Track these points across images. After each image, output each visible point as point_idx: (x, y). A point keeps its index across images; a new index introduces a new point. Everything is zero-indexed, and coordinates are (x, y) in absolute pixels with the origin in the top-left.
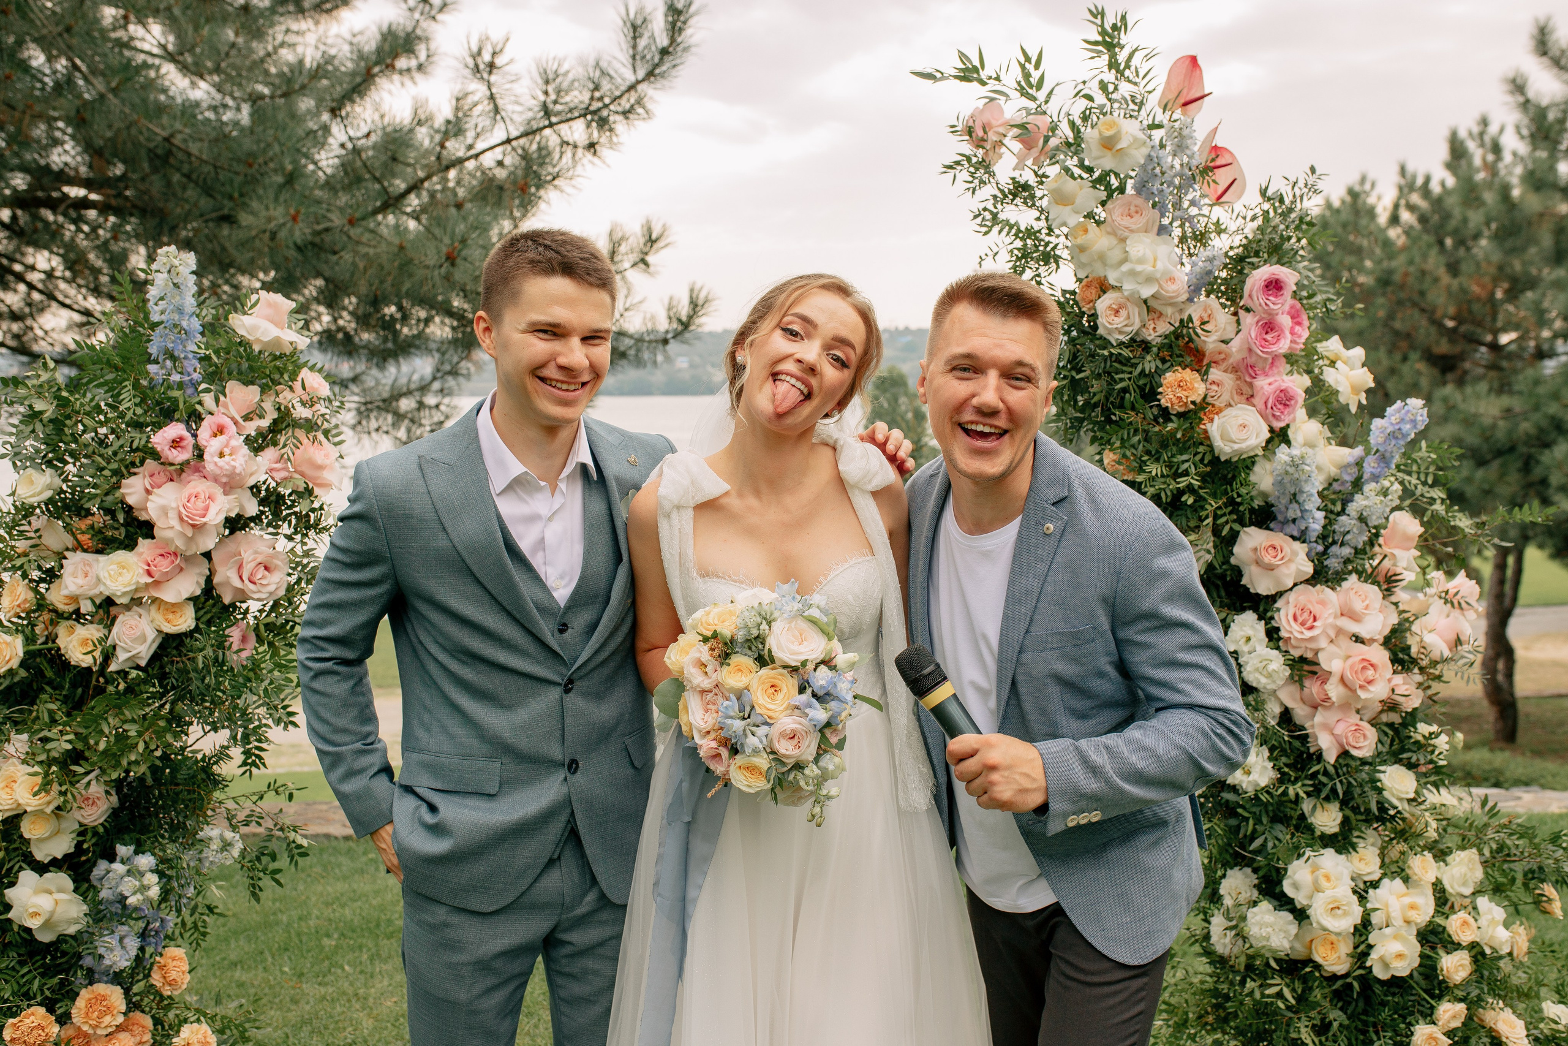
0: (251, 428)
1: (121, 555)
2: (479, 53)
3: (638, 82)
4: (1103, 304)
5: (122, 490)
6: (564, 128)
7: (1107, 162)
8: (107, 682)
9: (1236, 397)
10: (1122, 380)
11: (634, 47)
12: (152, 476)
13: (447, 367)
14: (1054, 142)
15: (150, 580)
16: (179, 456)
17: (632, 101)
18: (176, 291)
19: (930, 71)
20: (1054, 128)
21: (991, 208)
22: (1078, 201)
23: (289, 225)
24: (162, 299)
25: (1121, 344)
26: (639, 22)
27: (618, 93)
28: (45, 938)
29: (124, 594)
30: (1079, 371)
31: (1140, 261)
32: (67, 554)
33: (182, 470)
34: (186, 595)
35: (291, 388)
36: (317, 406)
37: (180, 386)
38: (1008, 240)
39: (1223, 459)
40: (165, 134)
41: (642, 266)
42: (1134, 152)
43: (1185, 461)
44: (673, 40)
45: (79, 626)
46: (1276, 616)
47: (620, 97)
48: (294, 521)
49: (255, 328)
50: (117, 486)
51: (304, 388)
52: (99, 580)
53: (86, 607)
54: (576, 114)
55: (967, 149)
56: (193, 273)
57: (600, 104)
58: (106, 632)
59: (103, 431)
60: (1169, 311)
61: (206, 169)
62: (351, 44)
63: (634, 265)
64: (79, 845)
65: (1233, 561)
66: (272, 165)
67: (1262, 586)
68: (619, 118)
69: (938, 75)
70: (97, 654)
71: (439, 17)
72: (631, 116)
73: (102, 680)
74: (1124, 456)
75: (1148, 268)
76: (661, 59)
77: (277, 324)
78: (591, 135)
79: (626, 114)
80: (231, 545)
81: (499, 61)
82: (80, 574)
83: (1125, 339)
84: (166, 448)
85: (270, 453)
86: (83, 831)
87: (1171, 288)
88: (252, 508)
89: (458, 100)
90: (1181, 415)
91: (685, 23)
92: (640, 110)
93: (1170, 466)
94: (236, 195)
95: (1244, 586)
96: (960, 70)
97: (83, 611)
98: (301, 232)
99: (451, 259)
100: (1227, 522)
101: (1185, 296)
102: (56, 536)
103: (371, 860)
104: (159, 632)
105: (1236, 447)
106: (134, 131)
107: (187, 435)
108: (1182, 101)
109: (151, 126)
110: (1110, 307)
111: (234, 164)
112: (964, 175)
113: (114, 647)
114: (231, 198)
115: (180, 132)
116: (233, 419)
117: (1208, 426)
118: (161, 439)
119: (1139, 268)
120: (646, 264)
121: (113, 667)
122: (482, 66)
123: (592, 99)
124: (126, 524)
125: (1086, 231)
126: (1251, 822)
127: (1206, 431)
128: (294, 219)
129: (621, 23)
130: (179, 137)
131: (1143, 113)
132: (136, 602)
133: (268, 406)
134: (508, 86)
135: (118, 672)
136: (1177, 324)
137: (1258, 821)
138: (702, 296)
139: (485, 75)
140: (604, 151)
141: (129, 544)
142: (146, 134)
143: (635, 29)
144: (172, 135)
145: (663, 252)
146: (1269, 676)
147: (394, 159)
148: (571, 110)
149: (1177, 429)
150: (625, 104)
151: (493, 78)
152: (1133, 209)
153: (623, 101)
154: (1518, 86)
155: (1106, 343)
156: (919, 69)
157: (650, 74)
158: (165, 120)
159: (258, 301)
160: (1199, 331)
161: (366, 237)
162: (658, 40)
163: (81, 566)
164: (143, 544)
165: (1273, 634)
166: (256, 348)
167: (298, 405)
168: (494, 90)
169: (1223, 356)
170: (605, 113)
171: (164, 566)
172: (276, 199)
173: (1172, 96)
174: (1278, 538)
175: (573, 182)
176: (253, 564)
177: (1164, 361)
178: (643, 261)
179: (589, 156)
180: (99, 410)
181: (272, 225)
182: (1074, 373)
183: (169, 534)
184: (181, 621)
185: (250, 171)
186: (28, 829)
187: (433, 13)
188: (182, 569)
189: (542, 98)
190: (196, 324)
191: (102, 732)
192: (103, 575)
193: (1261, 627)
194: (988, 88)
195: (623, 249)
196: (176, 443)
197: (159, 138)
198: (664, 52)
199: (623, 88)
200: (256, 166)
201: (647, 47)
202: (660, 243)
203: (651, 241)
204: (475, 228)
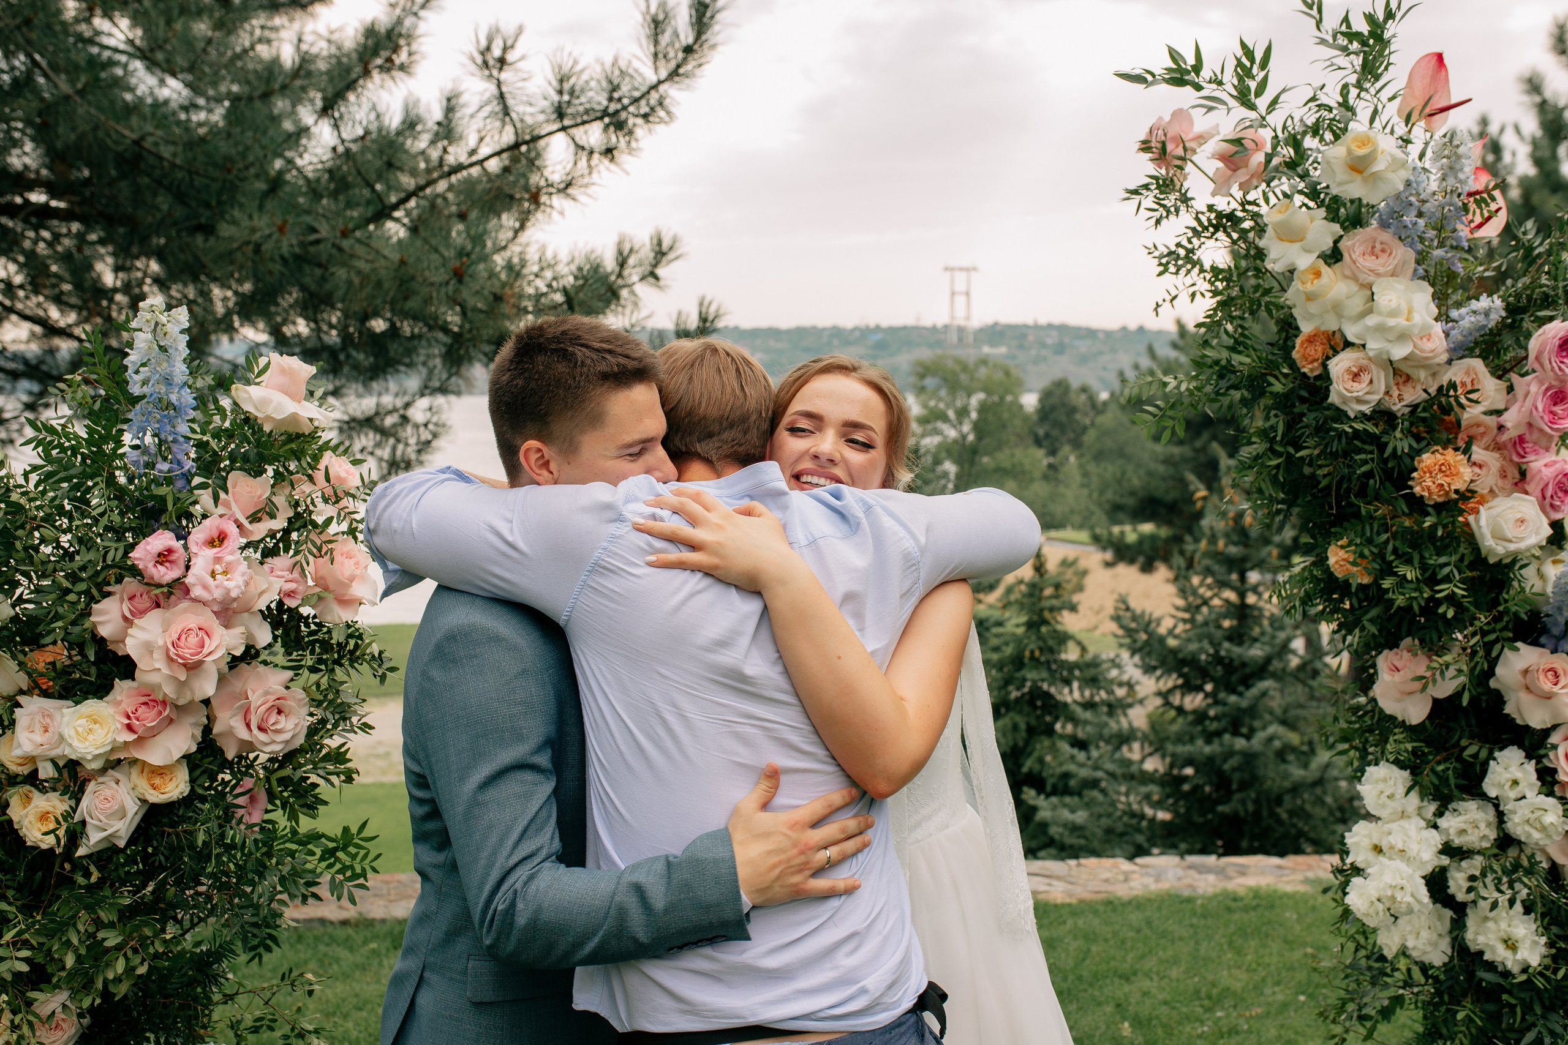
0: (259, 530)
1: (91, 706)
2: (488, 49)
3: (660, 82)
4: (1339, 365)
5: (93, 619)
6: (578, 133)
7: (1352, 189)
8: (74, 870)
9: (1500, 482)
10: (1365, 462)
11: (656, 43)
12: (131, 598)
13: (436, 384)
14: (1275, 161)
15: (131, 737)
16: (166, 574)
17: (653, 102)
18: (163, 356)
19: (1138, 71)
21: (1185, 243)
22: (1310, 236)
23: (275, 237)
24: (144, 365)
25: (1363, 417)
26: (661, 17)
27: (637, 94)
29: (96, 757)
30: (1299, 448)
31: (1394, 313)
32: (21, 699)
33: (169, 594)
34: (177, 755)
35: (311, 478)
36: (344, 502)
37: (169, 481)
38: (1188, 281)
39: (1492, 561)
40: (134, 136)
41: (651, 280)
42: (1391, 176)
43: (1446, 563)
44: (698, 38)
45: (36, 794)
46: (1551, 755)
47: (638, 99)
48: (318, 650)
49: (266, 402)
50: (87, 613)
51: (328, 480)
52: (62, 738)
53: (46, 771)
54: (592, 116)
55: (1157, 169)
56: (182, 332)
57: (619, 106)
58: (73, 803)
59: (65, 539)
60: (1422, 374)
61: (180, 175)
62: (329, 41)
63: (642, 279)
65: (1493, 684)
66: (252, 171)
67: (1536, 718)
68: (639, 121)
69: (1149, 78)
70: (61, 833)
71: (422, 13)
72: (651, 119)
73: (67, 866)
74: (1362, 556)
75: (1400, 322)
76: (685, 59)
77: (292, 397)
78: (609, 139)
79: (645, 116)
80: (237, 685)
81: (510, 57)
82: (38, 728)
83: (1366, 409)
84: (151, 565)
85: (282, 562)
87: (1428, 346)
88: (264, 635)
89: (449, 100)
90: (1439, 507)
91: (712, 17)
92: (662, 114)
93: (1424, 567)
94: (214, 203)
95: (1508, 715)
96: (1169, 70)
97: (42, 775)
98: (289, 243)
99: (459, 275)
100: (1496, 641)
101: (1445, 357)
102: (6, 676)
103: (374, 951)
104: (144, 801)
105: (1512, 547)
106: (101, 134)
107: (178, 545)
108: (1427, 111)
109: (119, 128)
110: (1348, 371)
111: (210, 169)
112: (1149, 202)
113: (83, 823)
114: (207, 205)
115: (151, 134)
116: (236, 521)
117: (1471, 519)
118: (143, 553)
119: (1392, 322)
120: (657, 278)
121: (81, 852)
122: (491, 62)
123: (611, 99)
124: (99, 660)
125: (1318, 274)
126: (1518, 1010)
127: (1467, 524)
128: (281, 229)
129: (640, 18)
130: (150, 139)
131: (1377, 124)
132: (112, 764)
133: (280, 500)
134: (520, 84)
135: (89, 856)
136: (1433, 391)
137: (1528, 1009)
138: (712, 309)
139: (495, 73)
140: (623, 157)
141: (101, 690)
142: (115, 137)
143: (657, 25)
144: (142, 138)
145: (675, 265)
146: (1543, 829)
147: (390, 165)
148: (587, 112)
149: (1434, 527)
150: (645, 106)
151: (504, 76)
152: (1378, 247)
153: (643, 102)
154: (1534, 85)
155: (1340, 415)
156: (1127, 70)
157: (674, 74)
158: (134, 120)
159: (267, 366)
160: (1463, 400)
161: (360, 250)
162: (682, 37)
163: (39, 717)
164: (122, 687)
165: (1546, 776)
166: (267, 428)
167: (319, 501)
168: (504, 89)
169: (1482, 429)
170: (623, 115)
171: (149, 718)
172: (261, 207)
173: (1416, 103)
174: (1559, 660)
175: (590, 190)
176: (263, 709)
177: (1418, 438)
178: (653, 275)
179: (606, 162)
180: (61, 509)
181: (257, 237)
182: (1291, 450)
183: (154, 678)
184: (170, 786)
185: (230, 177)
187: (415, 8)
188: (171, 721)
189: (556, 98)
190: (188, 398)
191: (68, 943)
192: (69, 732)
193: (1531, 767)
194: (1203, 93)
195: (631, 261)
196: (164, 557)
197: (128, 141)
198: (688, 50)
199: (644, 89)
200: (235, 172)
201: (671, 44)
202: (671, 256)
203: (660, 254)
204: (478, 239)
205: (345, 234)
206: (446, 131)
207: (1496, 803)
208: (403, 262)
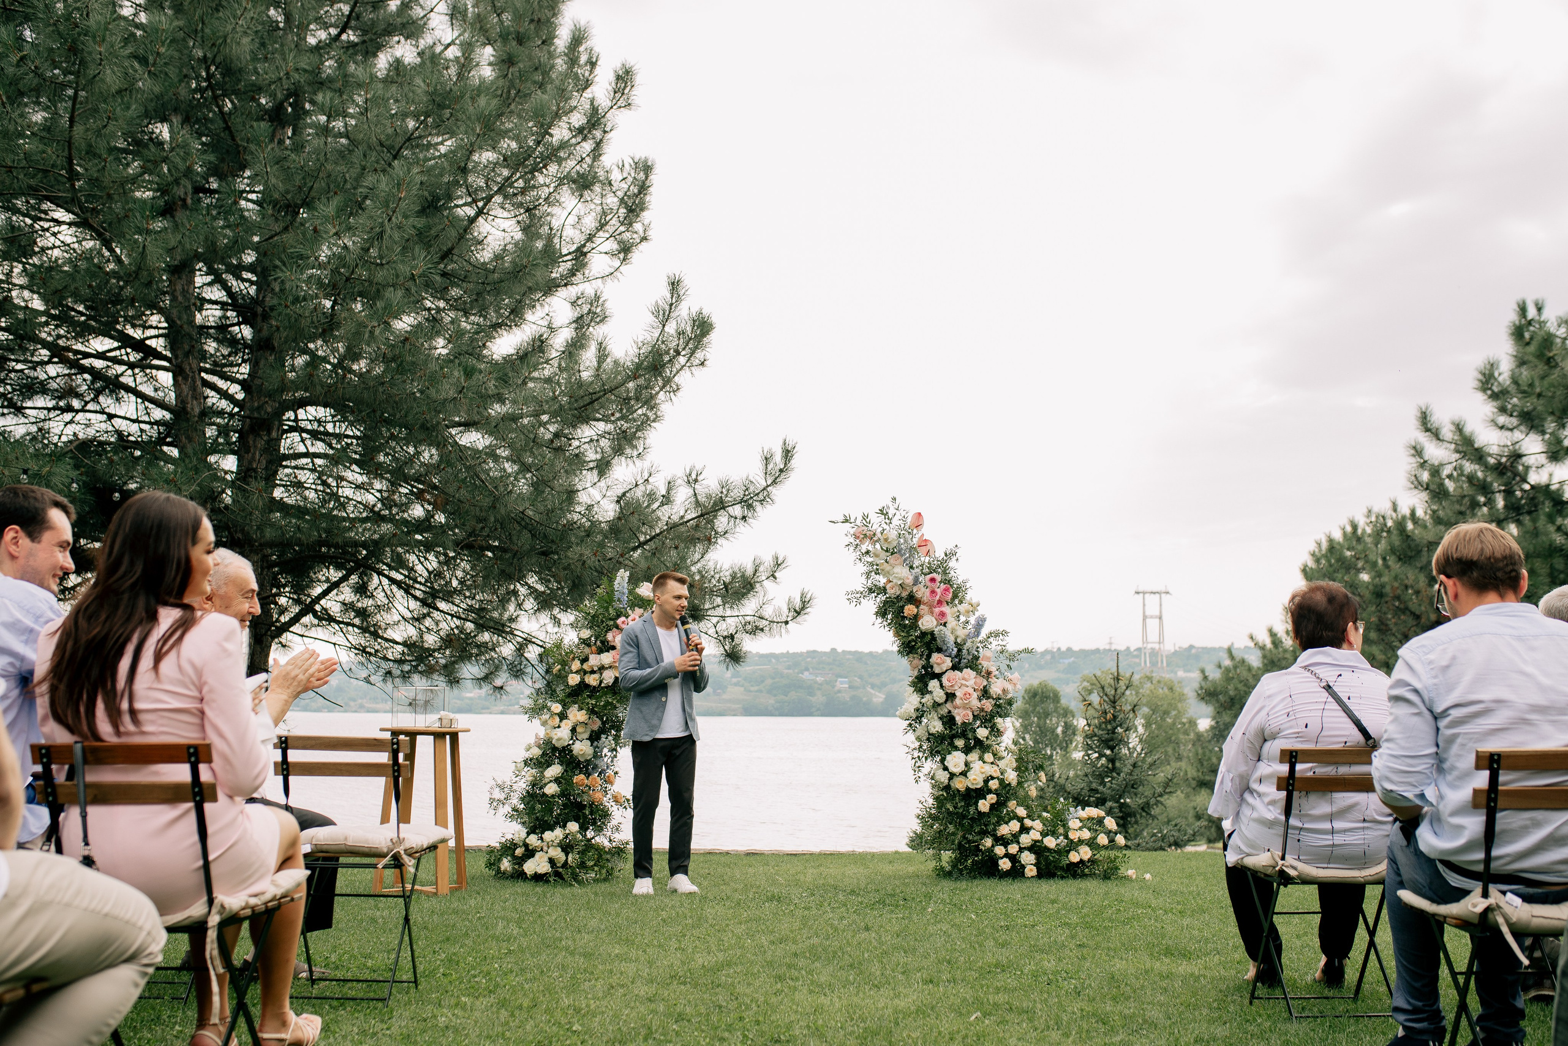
1: (605, 654)
2: (690, 474)
3: (768, 486)
4: (888, 586)
5: (608, 636)
6: (730, 509)
7: (886, 546)
9: (928, 614)
11: (767, 468)
14: (875, 539)
17: (764, 496)
18: (622, 582)
19: (835, 521)
20: (874, 534)
23: (592, 558)
24: (618, 584)
25: (895, 598)
26: (769, 455)
28: (582, 760)
29: (607, 665)
31: (897, 573)
32: (591, 654)
37: (624, 608)
39: (924, 631)
41: (772, 578)
42: (893, 542)
43: (912, 632)
44: (786, 464)
45: (593, 674)
46: (942, 680)
47: (757, 494)
49: (642, 592)
50: (606, 635)
52: (599, 661)
54: (737, 502)
55: (852, 540)
56: (627, 577)
57: (749, 498)
58: (601, 676)
60: (908, 588)
63: (768, 578)
64: (591, 736)
65: (929, 663)
67: (937, 670)
70: (598, 682)
73: (599, 689)
75: (900, 575)
76: (780, 475)
78: (744, 512)
79: (761, 502)
81: (699, 478)
82: (593, 660)
83: (896, 596)
86: (592, 731)
87: (907, 582)
90: (911, 618)
91: (791, 457)
95: (934, 671)
96: (844, 520)
97: (595, 670)
98: (598, 561)
101: (911, 584)
102: (587, 650)
105: (928, 628)
108: (916, 526)
110: (890, 587)
112: (852, 548)
113: (602, 680)
117: (919, 622)
118: (620, 621)
119: (898, 576)
120: (775, 578)
121: (601, 687)
122: (691, 480)
123: (745, 494)
124: (608, 646)
125: (883, 565)
128: (595, 554)
129: (761, 456)
130: (527, 511)
134: (703, 489)
135: (603, 688)
136: (910, 592)
138: (808, 597)
139: (692, 485)
140: (750, 521)
141: (608, 651)
143: (767, 460)
145: (784, 571)
148: (734, 501)
150: (761, 497)
151: (696, 486)
152: (897, 558)
153: (760, 495)
156: (831, 521)
157: (774, 482)
160: (915, 594)
161: (628, 563)
162: (778, 465)
163: (594, 657)
165: (942, 686)
166: (642, 598)
168: (696, 491)
169: (923, 601)
170: (751, 501)
173: (912, 525)
174: (940, 655)
177: (907, 602)
178: (773, 576)
179: (743, 523)
186: (579, 729)
190: (627, 591)
192: (601, 660)
193: (938, 683)
195: (761, 569)
198: (781, 471)
199: (761, 489)
201: (773, 469)
202: (783, 566)
203: (778, 564)
204: (683, 559)
205: (622, 555)
206: (667, 500)
207: (931, 692)
208: (649, 568)
